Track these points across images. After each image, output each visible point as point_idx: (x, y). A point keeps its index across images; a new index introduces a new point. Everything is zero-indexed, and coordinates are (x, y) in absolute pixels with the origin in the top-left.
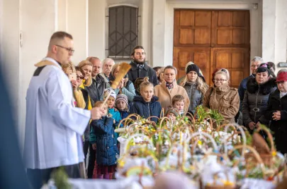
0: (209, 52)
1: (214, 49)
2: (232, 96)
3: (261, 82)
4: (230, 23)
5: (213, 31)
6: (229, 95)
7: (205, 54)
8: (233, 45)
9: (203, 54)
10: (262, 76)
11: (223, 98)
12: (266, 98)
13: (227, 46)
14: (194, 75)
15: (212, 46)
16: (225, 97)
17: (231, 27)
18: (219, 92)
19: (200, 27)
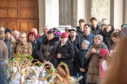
0: (16, 22)
1: (19, 20)
2: (29, 46)
3: (50, 39)
4: (28, 6)
5: (18, 10)
6: (28, 46)
7: (14, 23)
8: (30, 18)
9: (13, 23)
10: (50, 36)
11: (24, 47)
12: (52, 47)
13: (26, 19)
14: (8, 34)
15: (18, 18)
16: (25, 47)
17: (28, 8)
18: (22, 44)
19: (11, 8)
